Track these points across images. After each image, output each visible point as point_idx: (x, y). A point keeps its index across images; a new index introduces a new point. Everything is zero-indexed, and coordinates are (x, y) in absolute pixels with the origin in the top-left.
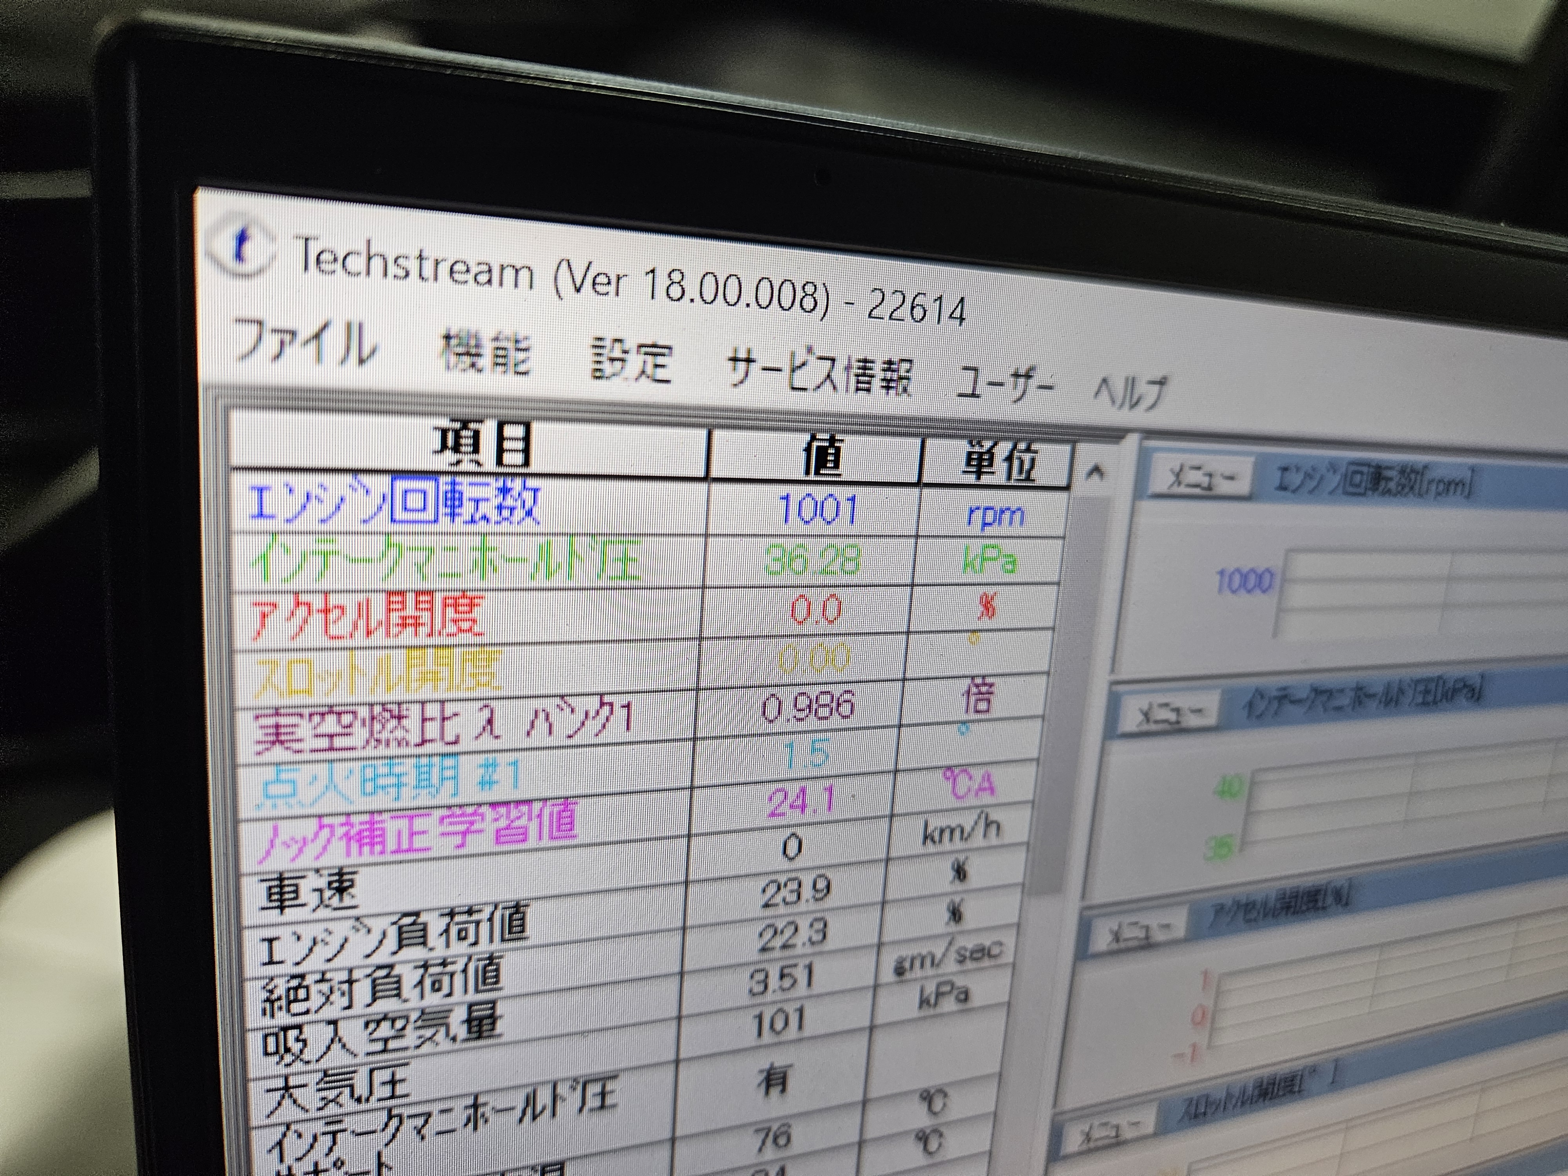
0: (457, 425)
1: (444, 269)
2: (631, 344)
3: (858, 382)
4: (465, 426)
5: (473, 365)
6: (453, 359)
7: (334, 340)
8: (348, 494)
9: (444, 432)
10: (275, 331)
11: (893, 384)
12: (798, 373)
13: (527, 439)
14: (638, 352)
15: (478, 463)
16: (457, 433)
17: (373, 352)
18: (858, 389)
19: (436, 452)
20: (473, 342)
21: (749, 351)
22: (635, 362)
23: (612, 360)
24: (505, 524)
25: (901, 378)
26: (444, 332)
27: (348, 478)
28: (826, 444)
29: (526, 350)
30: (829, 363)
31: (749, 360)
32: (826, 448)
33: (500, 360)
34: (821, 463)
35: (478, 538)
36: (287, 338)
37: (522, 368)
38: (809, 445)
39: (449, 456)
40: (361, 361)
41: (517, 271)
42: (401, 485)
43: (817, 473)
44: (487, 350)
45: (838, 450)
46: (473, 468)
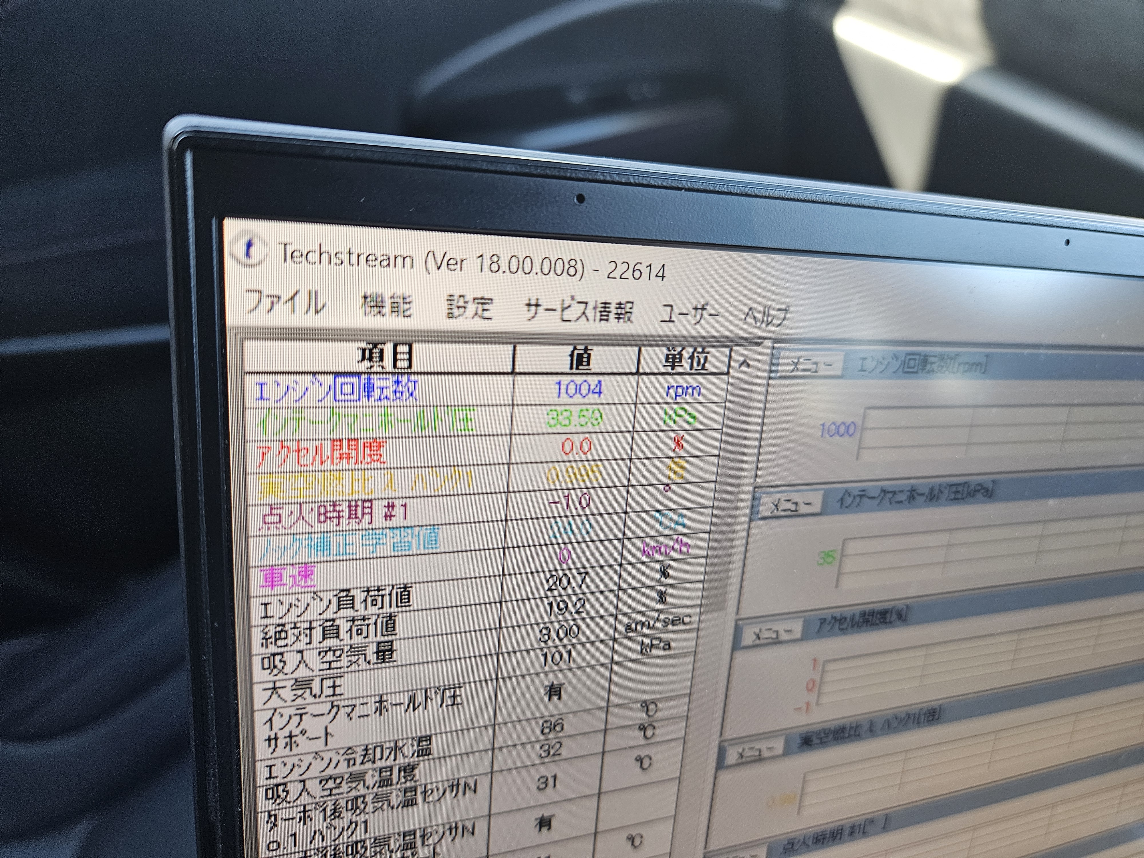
0: (371, 346)
1: (363, 258)
2: (469, 298)
3: (601, 316)
4: (375, 346)
5: (379, 312)
6: (368, 309)
7: (301, 301)
8: (310, 385)
9: (364, 351)
10: (268, 296)
11: (621, 316)
12: (566, 312)
13: (410, 353)
14: (473, 302)
15: (383, 367)
16: (371, 351)
17: (324, 306)
18: (601, 320)
19: (358, 361)
20: (379, 299)
21: (537, 300)
22: (471, 308)
23: (459, 307)
24: (398, 401)
25: (627, 313)
26: (363, 294)
27: (310, 377)
28: (582, 352)
29: (409, 303)
30: (584, 305)
31: (537, 305)
32: (583, 354)
33: (395, 309)
34: (580, 362)
35: (383, 409)
36: (275, 300)
37: (407, 313)
38: (573, 352)
39: (366, 364)
40: (317, 312)
41: (404, 259)
42: (340, 380)
43: (577, 368)
44: (388, 303)
45: (589, 355)
46: (380, 370)
